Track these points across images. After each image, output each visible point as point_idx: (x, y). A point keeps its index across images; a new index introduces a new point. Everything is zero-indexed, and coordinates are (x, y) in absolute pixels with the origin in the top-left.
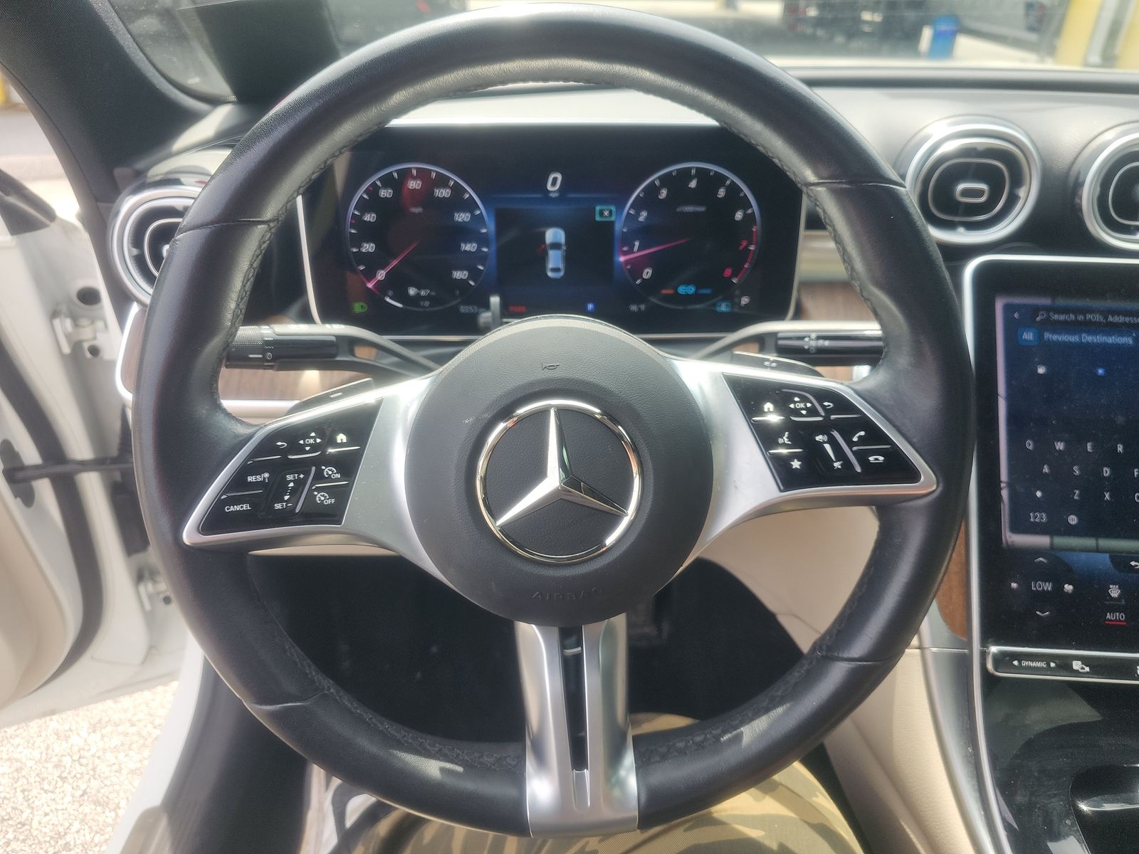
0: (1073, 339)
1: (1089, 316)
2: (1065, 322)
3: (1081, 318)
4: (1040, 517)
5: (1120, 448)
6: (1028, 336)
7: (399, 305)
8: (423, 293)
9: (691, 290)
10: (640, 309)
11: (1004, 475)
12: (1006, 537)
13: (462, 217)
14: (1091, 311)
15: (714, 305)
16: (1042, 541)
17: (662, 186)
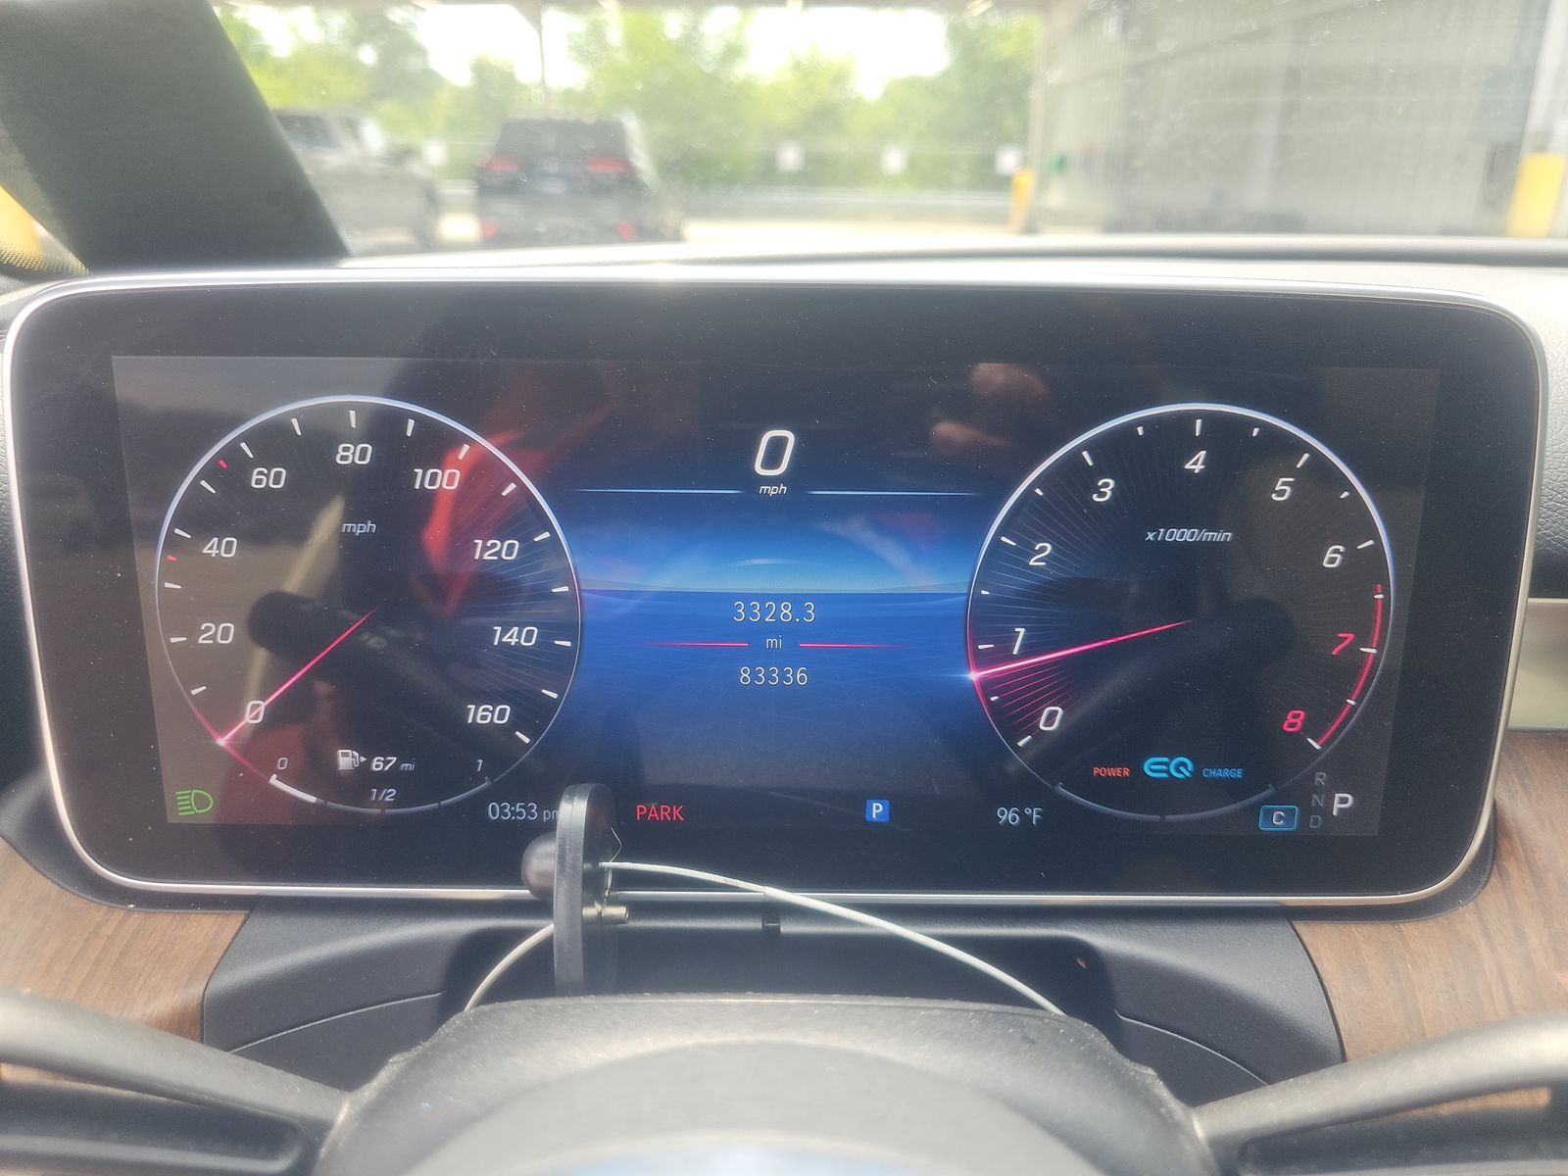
7: (312, 799)
8: (377, 764)
9: (1181, 767)
10: (1027, 819)
13: (494, 550)
15: (1254, 810)
17: (1101, 470)
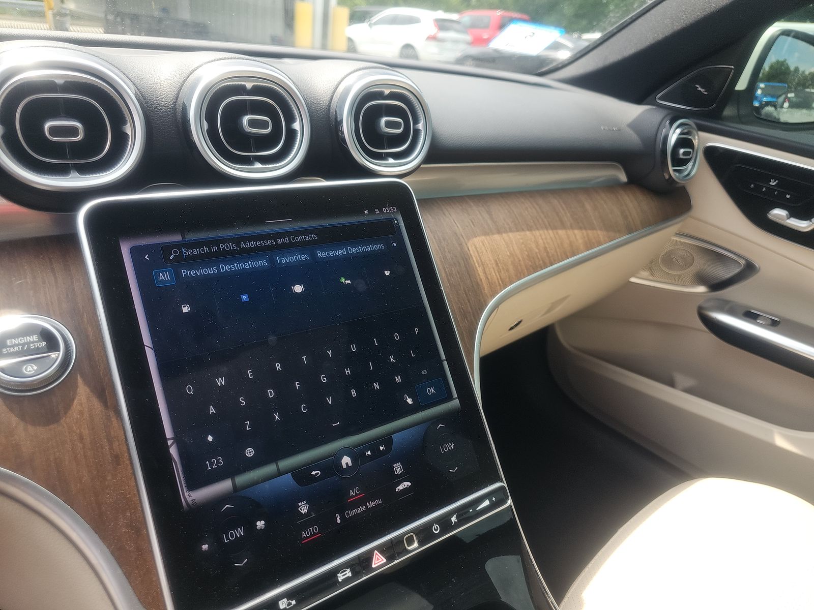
0: (212, 271)
1: (222, 246)
2: (200, 256)
3: (214, 249)
4: (217, 462)
5: (278, 367)
6: (164, 277)
11: (169, 432)
12: (185, 498)
14: (223, 241)
16: (224, 486)
